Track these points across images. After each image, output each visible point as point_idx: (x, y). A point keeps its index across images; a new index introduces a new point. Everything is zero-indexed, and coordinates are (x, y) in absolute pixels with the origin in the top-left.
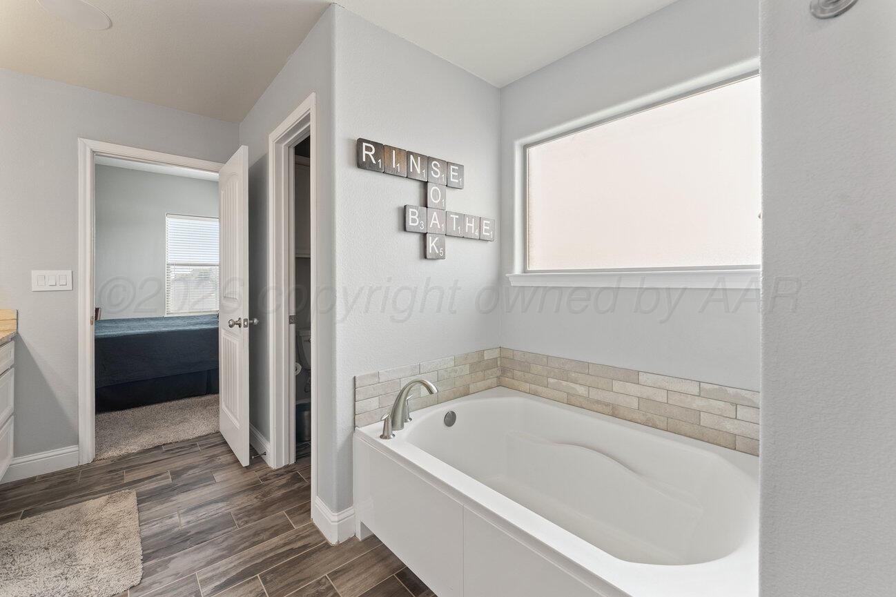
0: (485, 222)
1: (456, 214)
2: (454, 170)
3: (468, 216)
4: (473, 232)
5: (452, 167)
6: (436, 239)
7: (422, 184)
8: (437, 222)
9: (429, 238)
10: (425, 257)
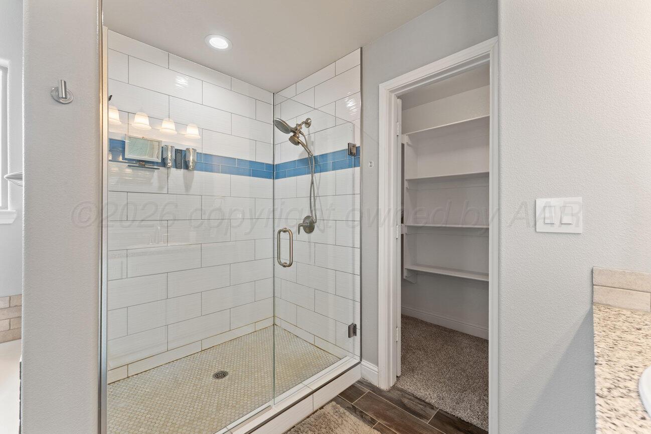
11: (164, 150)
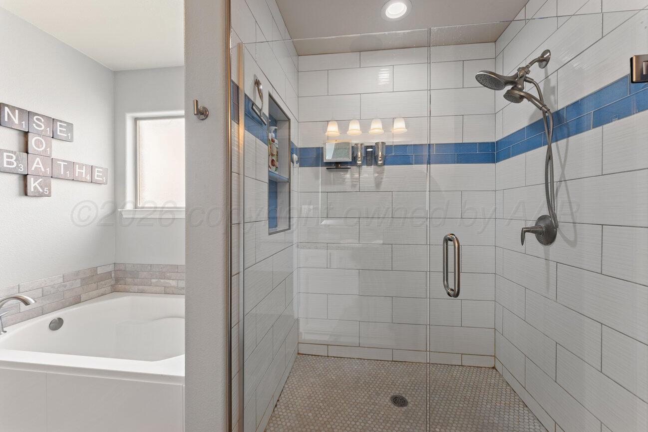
0: (96, 169)
1: (64, 161)
2: (61, 126)
3: (78, 164)
4: (84, 176)
5: (59, 123)
6: (41, 180)
7: (22, 134)
8: (41, 166)
9: (31, 180)
10: (26, 194)
11: (354, 149)
